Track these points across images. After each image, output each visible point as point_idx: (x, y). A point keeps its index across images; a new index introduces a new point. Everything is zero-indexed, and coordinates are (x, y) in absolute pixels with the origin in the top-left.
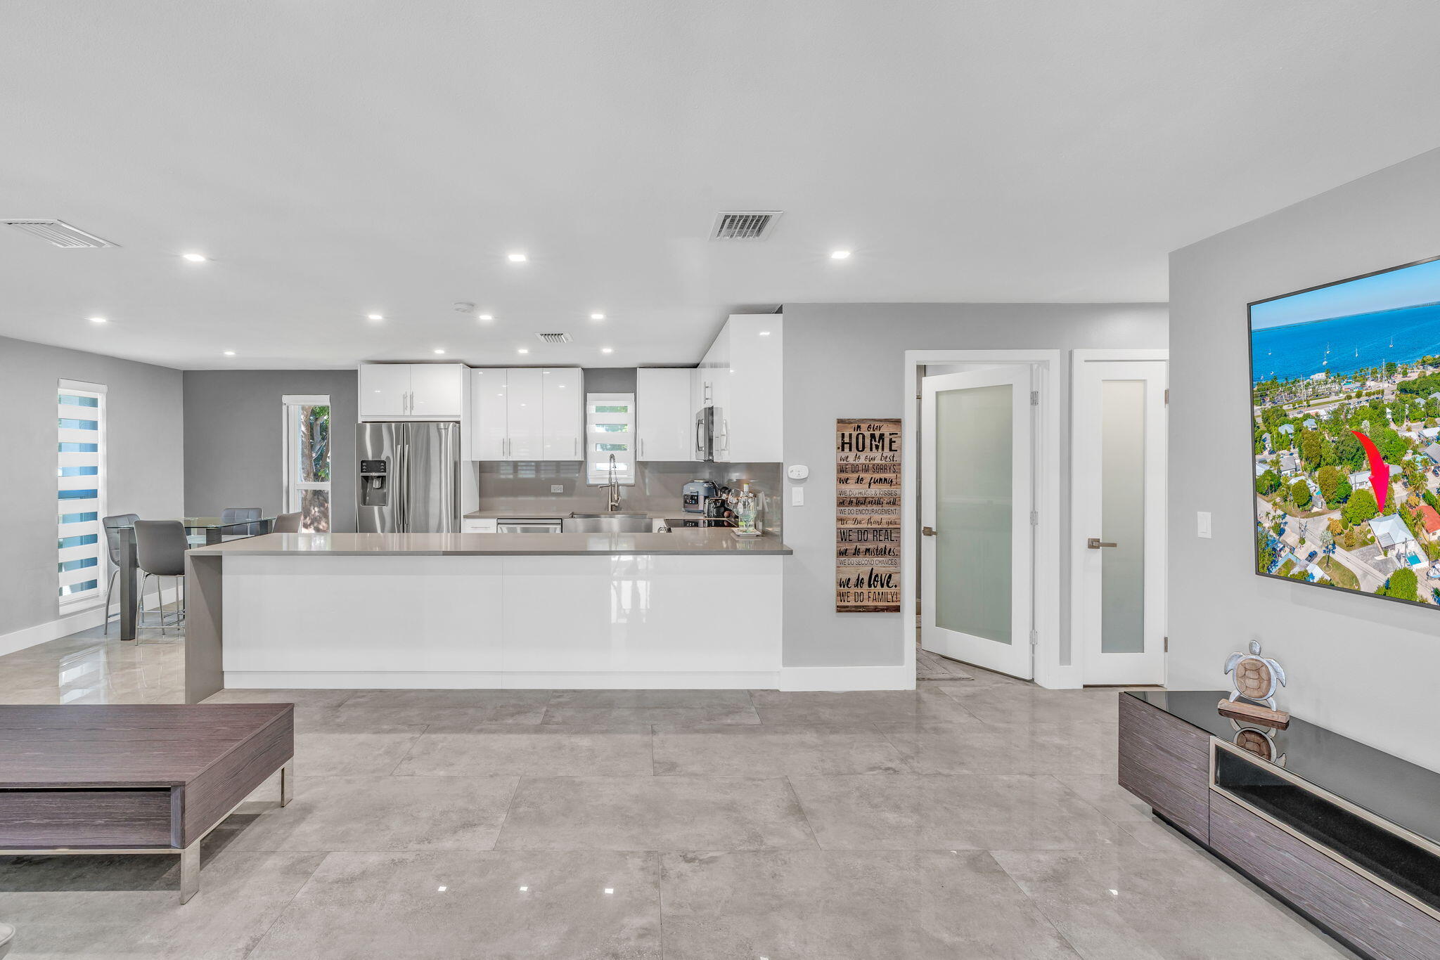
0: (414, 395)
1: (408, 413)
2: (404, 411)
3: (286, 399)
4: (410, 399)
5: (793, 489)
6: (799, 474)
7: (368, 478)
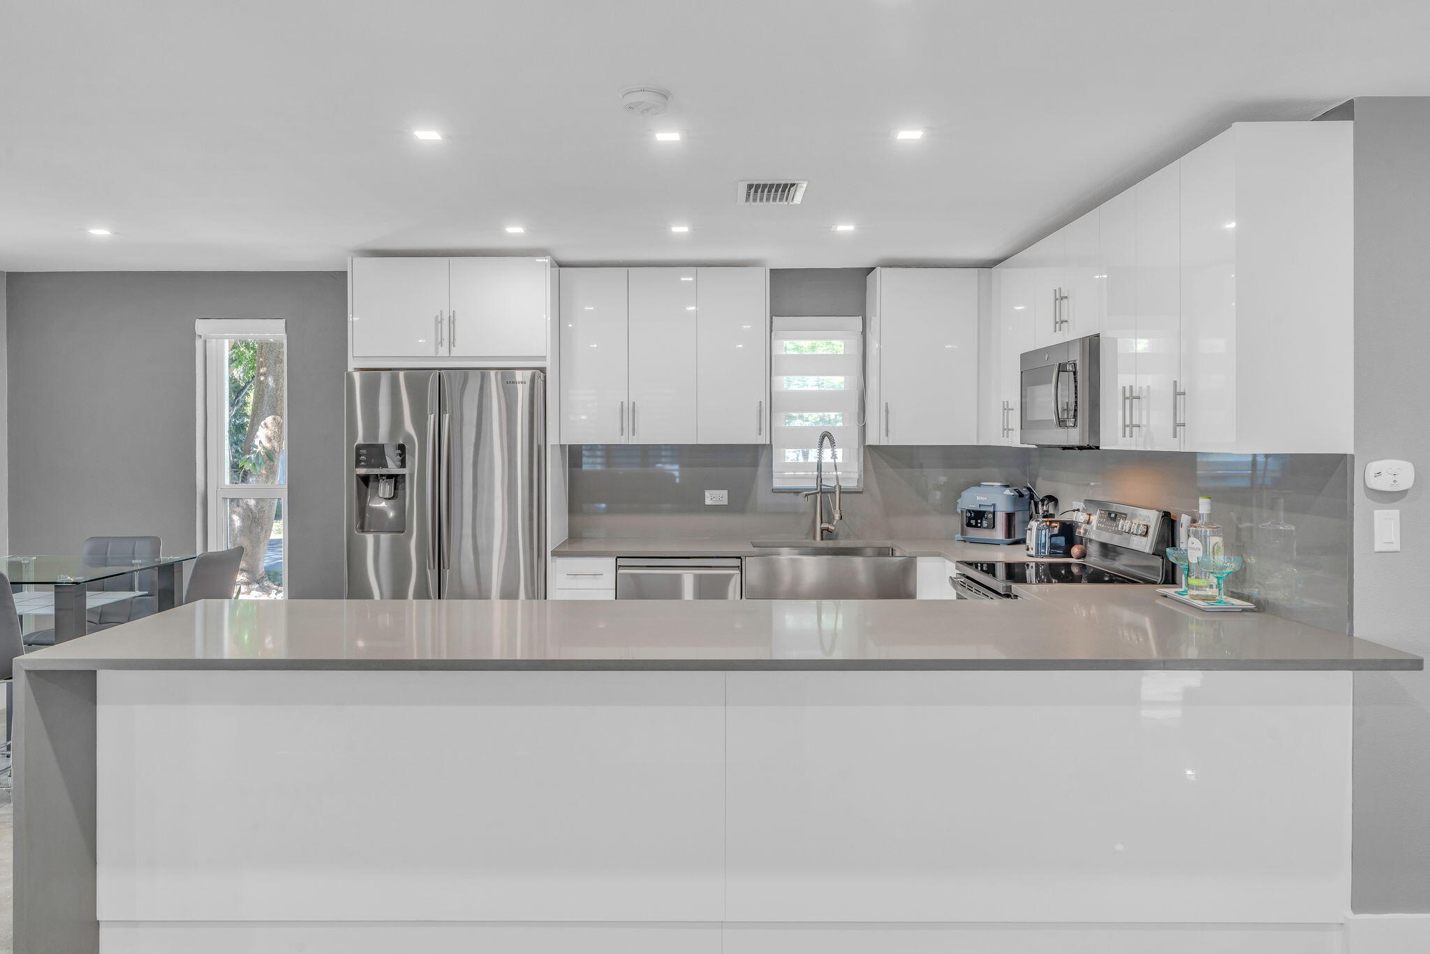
0: (457, 317)
1: (443, 351)
2: (437, 349)
3: (201, 326)
4: (447, 326)
5: (1376, 512)
6: (1395, 481)
7: (365, 480)
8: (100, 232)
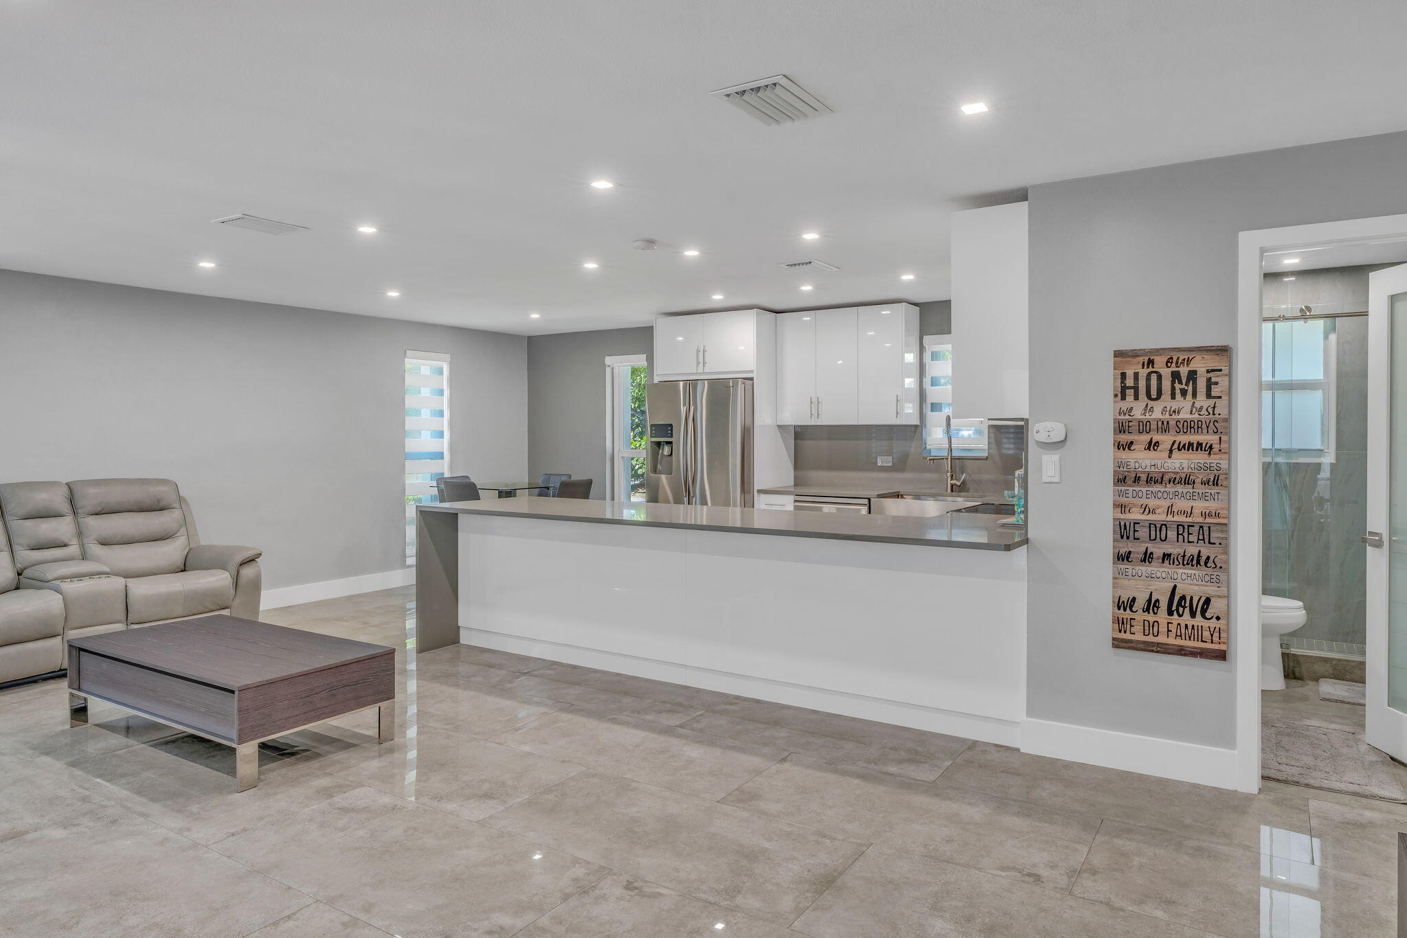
0: (706, 349)
1: (700, 369)
2: (697, 368)
3: (609, 360)
4: (701, 354)
5: (1043, 456)
6: (1049, 436)
7: (659, 444)
8: (535, 316)
